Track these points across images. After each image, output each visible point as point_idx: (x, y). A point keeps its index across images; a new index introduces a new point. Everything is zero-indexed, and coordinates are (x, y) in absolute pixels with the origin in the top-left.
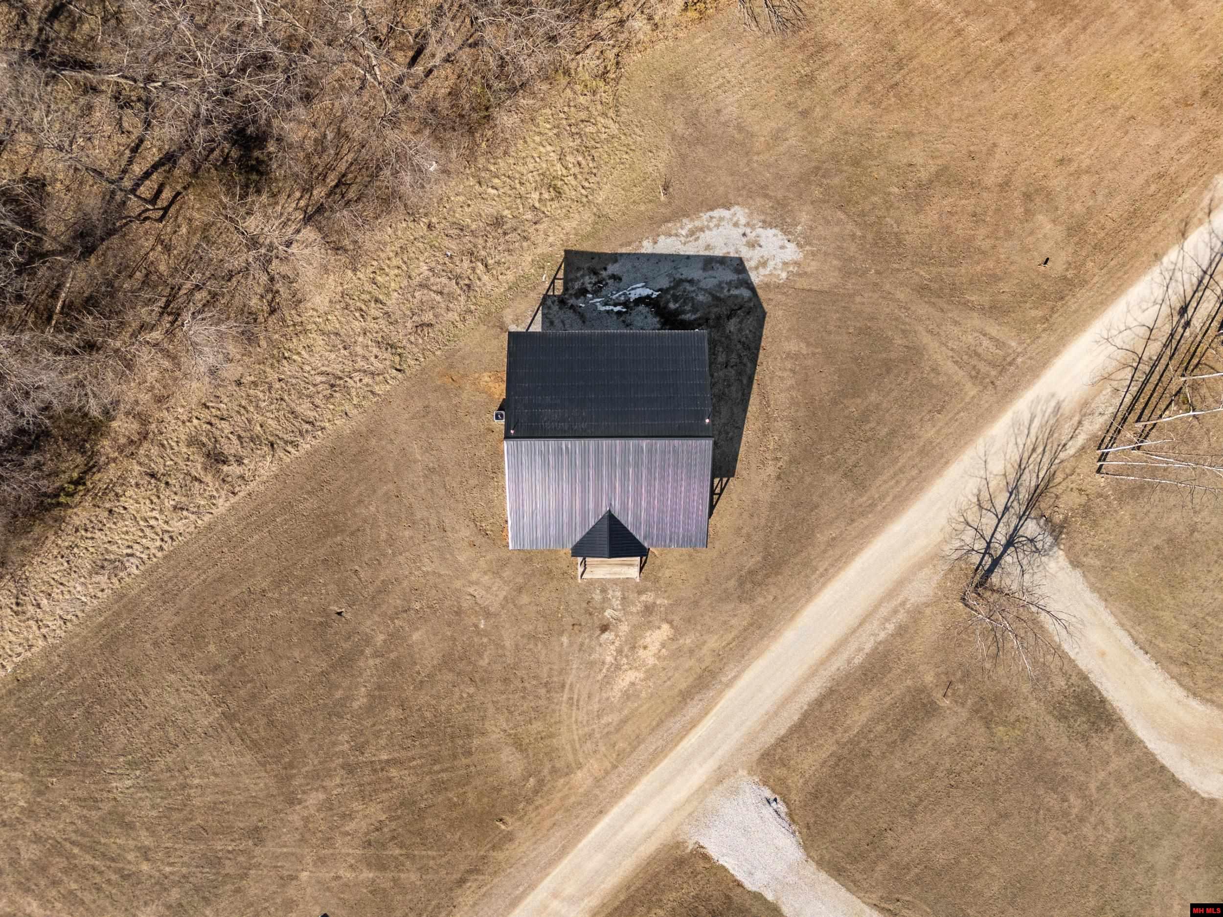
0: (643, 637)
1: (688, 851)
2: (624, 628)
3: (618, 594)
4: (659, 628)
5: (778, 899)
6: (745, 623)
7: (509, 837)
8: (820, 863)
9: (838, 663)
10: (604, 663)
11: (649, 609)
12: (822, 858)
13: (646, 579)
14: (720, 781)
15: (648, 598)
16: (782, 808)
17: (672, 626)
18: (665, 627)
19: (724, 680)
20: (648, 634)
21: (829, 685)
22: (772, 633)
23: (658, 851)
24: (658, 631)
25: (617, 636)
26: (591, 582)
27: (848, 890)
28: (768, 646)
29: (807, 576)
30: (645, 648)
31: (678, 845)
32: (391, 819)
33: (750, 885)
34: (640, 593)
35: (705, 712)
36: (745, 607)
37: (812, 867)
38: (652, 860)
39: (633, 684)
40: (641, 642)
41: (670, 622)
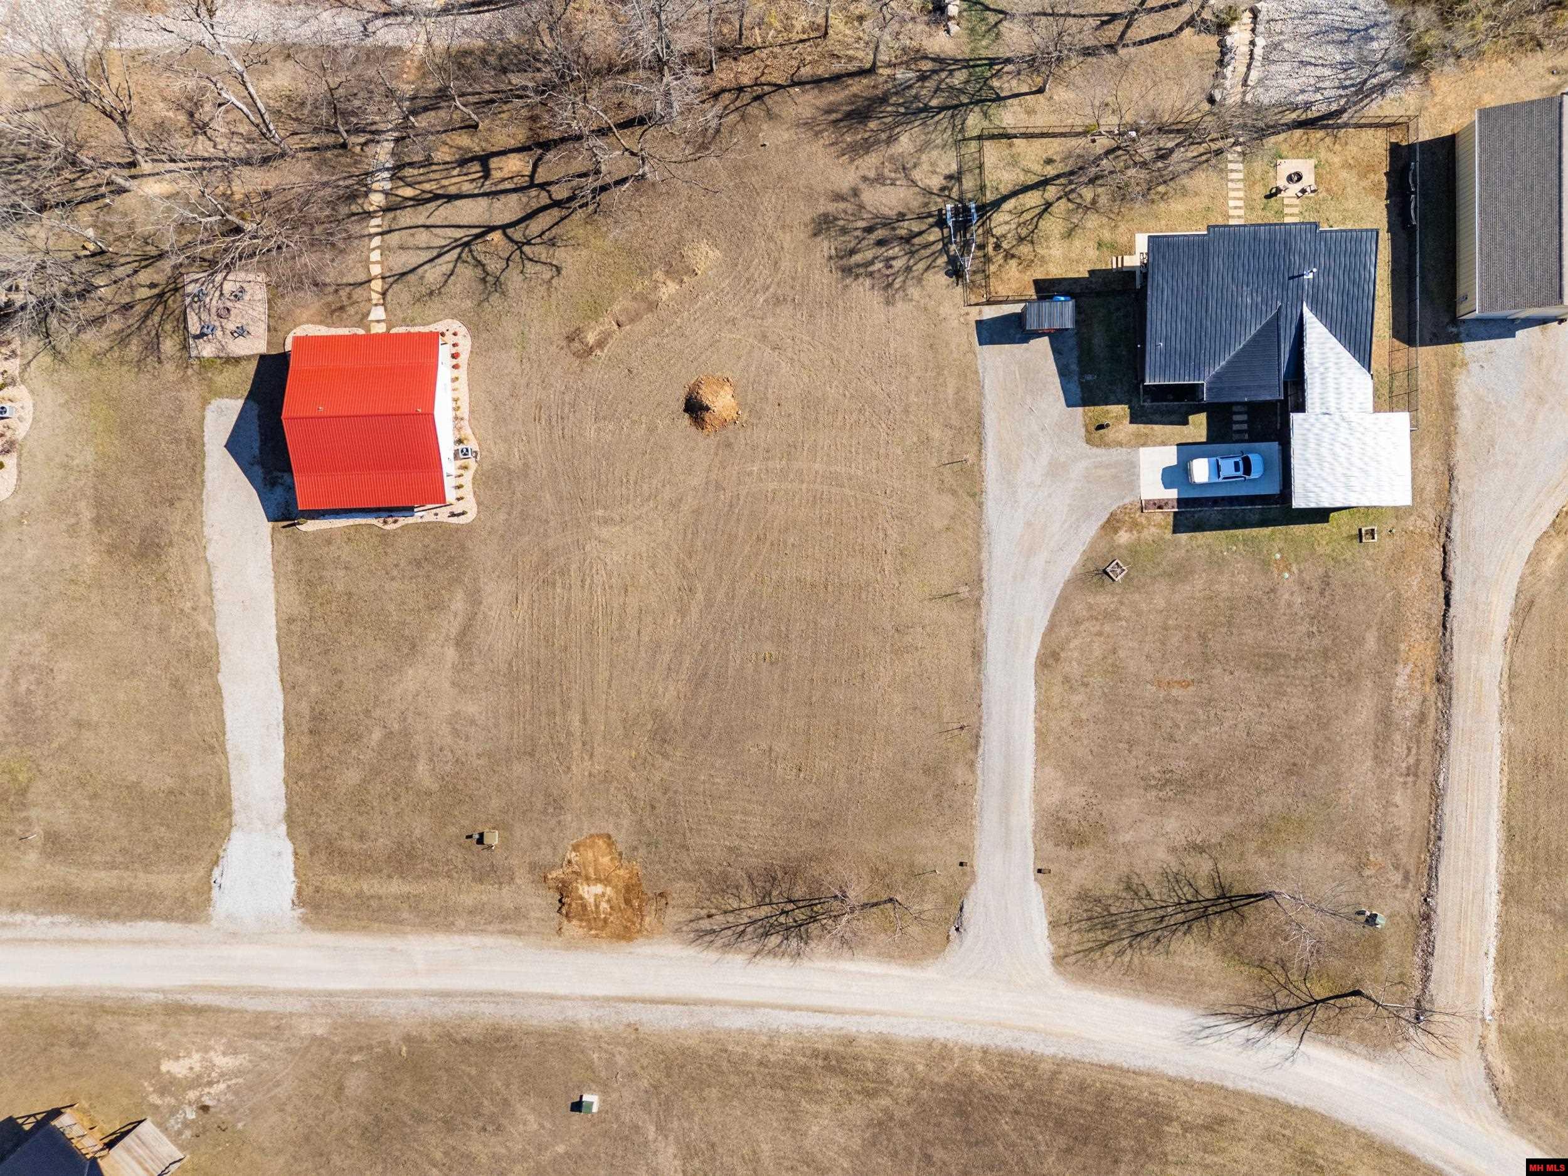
0: (186, 1078)
1: (303, 910)
2: (192, 1095)
3: (172, 1121)
4: (168, 1072)
5: (280, 821)
6: (109, 1017)
7: (408, 1039)
8: (230, 814)
9: (79, 930)
10: (229, 1086)
11: (163, 1091)
12: (223, 817)
13: (143, 1113)
14: (234, 934)
15: (155, 1099)
16: (216, 873)
17: (159, 1065)
18: (164, 1068)
19: (161, 997)
20: (180, 1076)
21: (98, 922)
22: (98, 994)
23: (322, 930)
24: (172, 1071)
25: (202, 1096)
26: (182, 1148)
27: (229, 780)
28: (112, 989)
29: (35, 1007)
30: (191, 1068)
31: (305, 920)
32: (469, 1127)
33: (288, 847)
34: (157, 1107)
35: (196, 988)
36: (98, 1028)
37: (237, 818)
38: (331, 929)
39: (224, 1054)
40: (191, 1075)
41: (158, 1068)
